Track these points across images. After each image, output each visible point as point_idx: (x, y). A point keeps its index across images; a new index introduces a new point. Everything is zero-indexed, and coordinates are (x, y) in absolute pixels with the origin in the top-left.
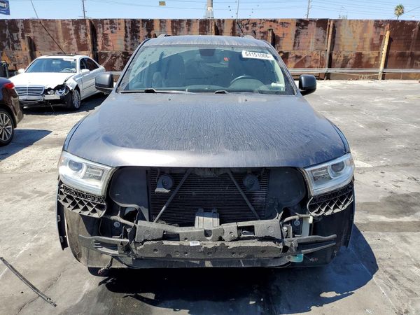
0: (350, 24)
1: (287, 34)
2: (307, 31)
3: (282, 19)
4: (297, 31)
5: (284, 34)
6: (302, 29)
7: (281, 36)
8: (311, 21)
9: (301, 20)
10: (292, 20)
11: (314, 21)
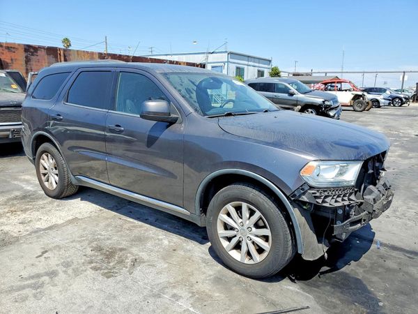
0: (78, 54)
1: (16, 60)
2: (38, 58)
3: (6, 43)
4: (26, 57)
5: (12, 60)
6: (32, 55)
7: (9, 61)
8: (40, 48)
9: (29, 46)
10: (19, 45)
11: (44, 48)
